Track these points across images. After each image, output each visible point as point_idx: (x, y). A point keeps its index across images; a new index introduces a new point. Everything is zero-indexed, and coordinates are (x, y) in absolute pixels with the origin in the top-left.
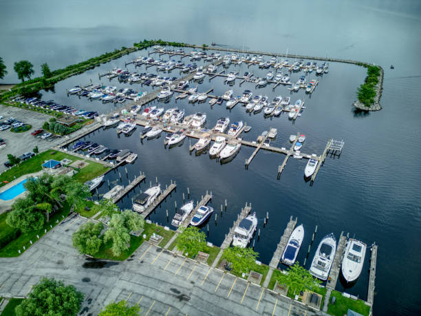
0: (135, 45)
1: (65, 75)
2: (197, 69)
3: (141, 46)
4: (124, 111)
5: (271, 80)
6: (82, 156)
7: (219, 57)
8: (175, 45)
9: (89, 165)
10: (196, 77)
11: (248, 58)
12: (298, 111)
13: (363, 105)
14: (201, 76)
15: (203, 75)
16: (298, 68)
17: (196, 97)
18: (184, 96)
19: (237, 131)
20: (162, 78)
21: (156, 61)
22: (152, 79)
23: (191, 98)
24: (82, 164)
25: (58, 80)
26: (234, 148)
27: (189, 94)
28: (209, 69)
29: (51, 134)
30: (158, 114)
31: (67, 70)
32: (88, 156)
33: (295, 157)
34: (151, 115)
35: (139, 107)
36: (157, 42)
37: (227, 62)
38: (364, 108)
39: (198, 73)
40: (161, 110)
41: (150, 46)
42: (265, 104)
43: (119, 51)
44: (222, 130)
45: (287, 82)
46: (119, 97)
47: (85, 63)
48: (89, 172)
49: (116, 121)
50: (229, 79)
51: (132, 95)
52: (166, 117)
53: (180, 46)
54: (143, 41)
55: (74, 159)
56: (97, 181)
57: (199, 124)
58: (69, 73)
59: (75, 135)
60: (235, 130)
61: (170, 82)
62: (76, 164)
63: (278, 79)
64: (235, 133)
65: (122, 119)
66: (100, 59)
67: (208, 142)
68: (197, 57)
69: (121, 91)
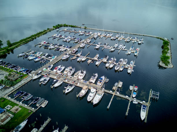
0: (54, 27)
1: (18, 45)
2: (82, 41)
3: (56, 27)
4: (44, 69)
5: (117, 47)
6: (18, 103)
7: (92, 33)
8: (72, 27)
9: (21, 110)
10: (81, 46)
11: (106, 34)
12: (132, 68)
13: (164, 65)
14: (83, 46)
15: (85, 45)
16: (129, 40)
17: (81, 59)
18: (75, 58)
19: (102, 83)
20: (65, 47)
21: (63, 36)
22: (60, 47)
23: (78, 60)
24: (17, 110)
25: (15, 48)
26: (101, 96)
27: (78, 57)
28: (87, 41)
29: (4, 86)
30: (61, 70)
31: (20, 42)
32: (21, 103)
33: (134, 102)
34: (58, 71)
35: (52, 66)
36: (64, 25)
37: (96, 37)
38: (165, 67)
39: (82, 44)
40: (63, 68)
41: (61, 27)
42: (115, 63)
43: (46, 31)
44: (94, 82)
45: (125, 49)
46: (43, 59)
47: (29, 38)
48: (20, 116)
49: (39, 76)
50: (97, 47)
51: (49, 57)
52: (65, 72)
53: (74, 27)
54: (57, 25)
55: (13, 104)
56: (23, 125)
57: (82, 77)
58: (21, 44)
59: (17, 86)
60: (101, 82)
61: (69, 49)
62: (13, 109)
63: (120, 47)
64: (101, 84)
65: (43, 74)
66: (37, 35)
67: (87, 91)
68: (82, 34)
69: (44, 55)
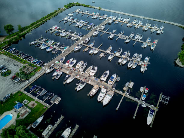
0: (65, 6)
1: (29, 30)
2: (95, 27)
3: (68, 7)
4: (57, 62)
5: (133, 38)
6: (33, 97)
7: (107, 17)
8: (85, 6)
9: (37, 105)
10: (94, 34)
11: (122, 19)
12: (146, 66)
13: (181, 64)
14: (97, 34)
15: (98, 32)
16: (147, 29)
17: (93, 51)
18: (87, 50)
19: (113, 82)
20: (77, 35)
21: (75, 20)
22: (72, 35)
23: (91, 52)
24: (33, 105)
25: (26, 34)
26: (111, 97)
28: (101, 28)
29: (20, 79)
30: (73, 64)
31: (31, 26)
32: (37, 98)
33: (142, 106)
34: (70, 66)
35: (64, 58)
36: (76, 4)
37: (110, 22)
38: (181, 66)
39: (95, 32)
40: (75, 61)
41: (73, 6)
42: (129, 59)
43: (57, 11)
44: (105, 80)
45: (141, 40)
46: (55, 49)
47: (40, 21)
48: (37, 111)
49: (52, 69)
50: (111, 37)
51: (61, 48)
52: (77, 67)
53: (87, 7)
54: (69, 4)
55: (30, 99)
56: (39, 120)
57: (93, 74)
58: (32, 29)
59: (32, 79)
60: (112, 80)
61: (81, 38)
62: (30, 104)
63: (136, 38)
64: (111, 83)
65: (56, 67)
66: (47, 17)
67: (97, 90)
68: (95, 17)
69: (56, 45)
